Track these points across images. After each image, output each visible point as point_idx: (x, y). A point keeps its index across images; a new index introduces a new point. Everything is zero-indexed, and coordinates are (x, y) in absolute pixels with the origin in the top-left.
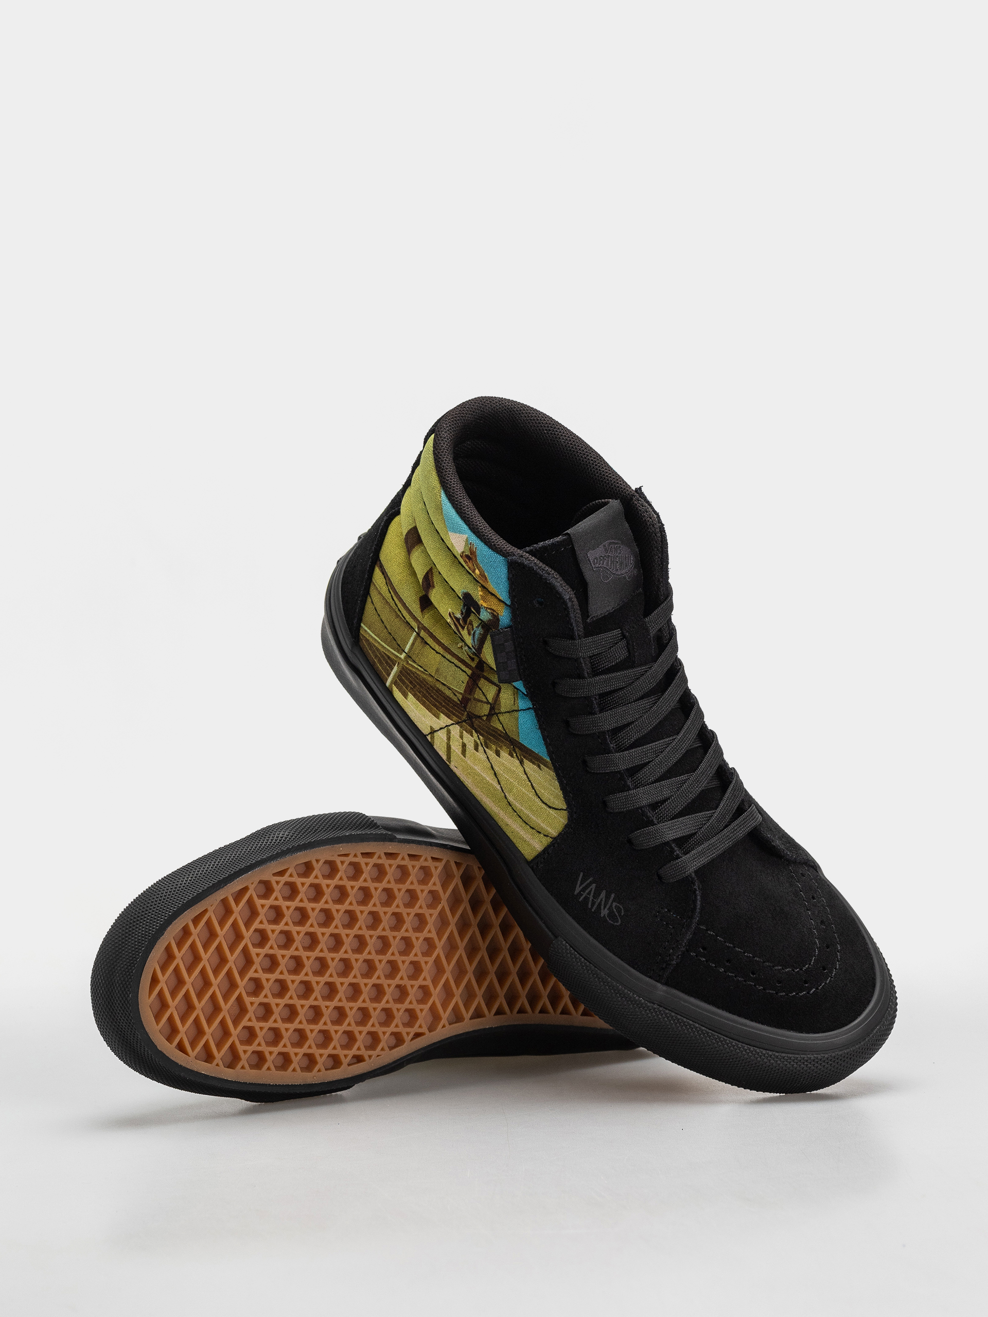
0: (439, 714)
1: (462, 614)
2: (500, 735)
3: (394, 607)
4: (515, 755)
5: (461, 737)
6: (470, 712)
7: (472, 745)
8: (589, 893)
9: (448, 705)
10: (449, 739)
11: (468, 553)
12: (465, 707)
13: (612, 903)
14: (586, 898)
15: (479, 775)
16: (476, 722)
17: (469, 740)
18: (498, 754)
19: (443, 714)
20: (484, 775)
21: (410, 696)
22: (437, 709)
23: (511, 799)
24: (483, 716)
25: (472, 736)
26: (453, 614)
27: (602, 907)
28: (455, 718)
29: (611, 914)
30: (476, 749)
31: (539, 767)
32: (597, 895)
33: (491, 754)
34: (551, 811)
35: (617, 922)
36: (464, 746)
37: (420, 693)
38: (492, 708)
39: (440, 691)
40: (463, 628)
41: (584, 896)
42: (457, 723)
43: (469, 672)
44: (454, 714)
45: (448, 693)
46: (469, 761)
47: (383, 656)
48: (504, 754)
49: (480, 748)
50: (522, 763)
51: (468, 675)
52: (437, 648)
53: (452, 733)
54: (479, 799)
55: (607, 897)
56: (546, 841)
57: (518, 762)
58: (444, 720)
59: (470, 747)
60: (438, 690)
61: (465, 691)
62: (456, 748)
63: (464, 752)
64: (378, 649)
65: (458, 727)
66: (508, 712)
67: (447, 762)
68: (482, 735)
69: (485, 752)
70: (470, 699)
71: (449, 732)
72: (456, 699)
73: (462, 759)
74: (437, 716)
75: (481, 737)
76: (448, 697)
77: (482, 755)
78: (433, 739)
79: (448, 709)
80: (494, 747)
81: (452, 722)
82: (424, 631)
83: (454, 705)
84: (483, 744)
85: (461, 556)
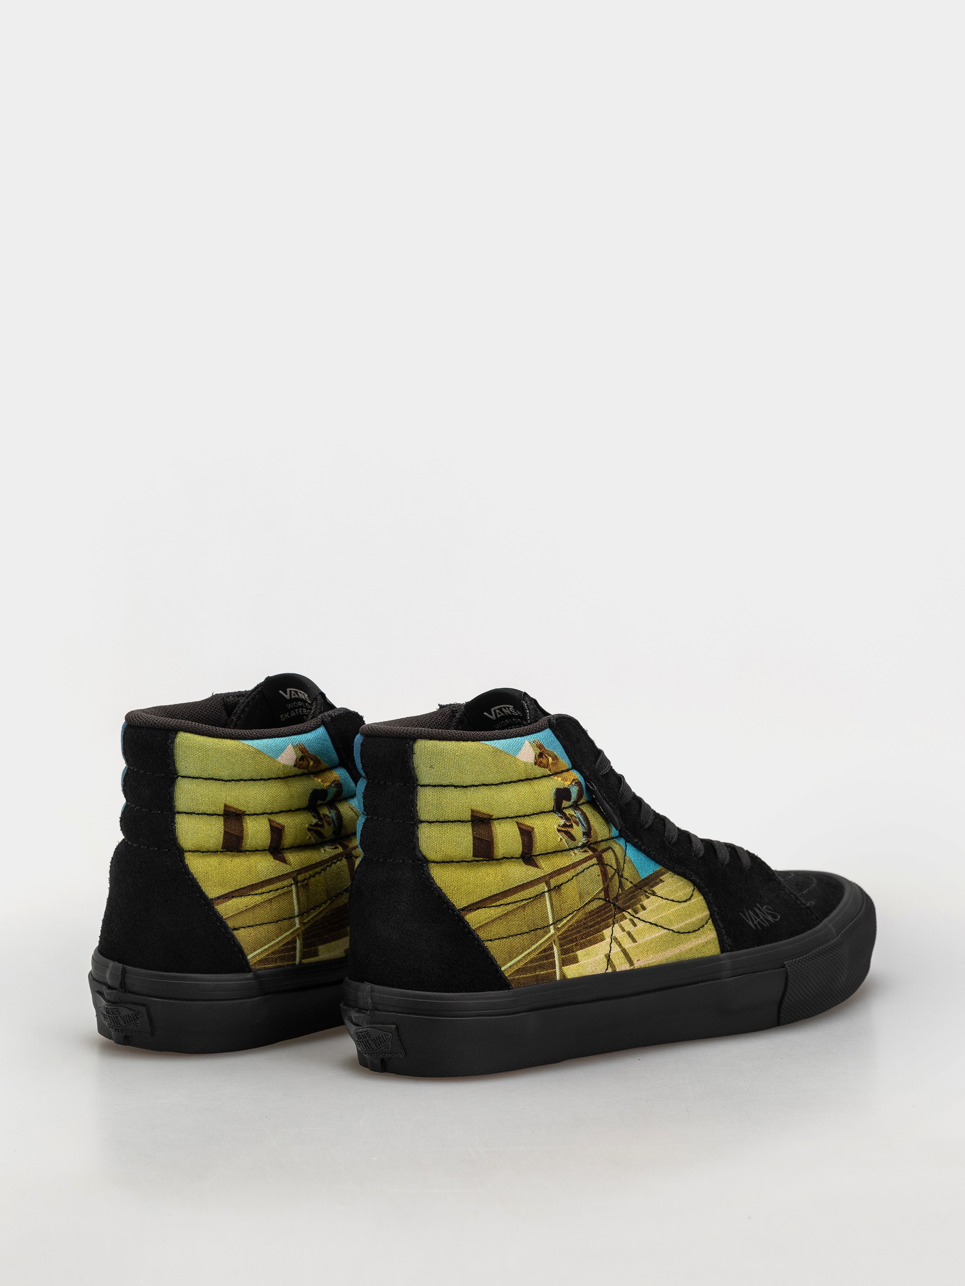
0: (603, 935)
1: (562, 818)
2: (634, 891)
3: (514, 906)
4: (647, 894)
5: (623, 930)
6: (613, 900)
7: (631, 925)
9: (601, 915)
10: (620, 945)
11: (538, 751)
15: (651, 941)
16: (620, 903)
17: (626, 923)
18: (644, 908)
19: (604, 929)
20: (653, 936)
21: (580, 953)
22: (599, 932)
23: (675, 928)
24: (619, 891)
25: (626, 918)
26: (559, 826)
27: (766, 917)
28: (610, 921)
30: (635, 925)
31: (662, 881)
32: (757, 915)
33: (641, 914)
34: (688, 903)
35: (777, 918)
36: (629, 934)
37: (583, 939)
38: (619, 874)
39: (592, 911)
40: (571, 826)
41: (756, 924)
42: (614, 924)
43: (594, 861)
44: (608, 918)
45: (595, 905)
46: (640, 941)
47: (541, 959)
48: (646, 902)
49: (636, 920)
50: (654, 894)
51: (596, 864)
52: (569, 874)
53: (617, 936)
54: (664, 962)
56: (710, 926)
57: (652, 897)
58: (607, 932)
59: (631, 928)
60: (591, 913)
61: (604, 883)
62: (627, 944)
63: (634, 940)
64: (531, 961)
65: (616, 925)
66: (624, 863)
67: (632, 968)
68: (628, 907)
69: (639, 919)
70: (608, 886)
71: (616, 939)
72: (602, 902)
73: (637, 947)
74: (603, 939)
75: (630, 911)
76: (597, 908)
77: (640, 925)
78: (613, 966)
79: (603, 920)
80: (639, 906)
81: (611, 927)
82: (552, 877)
83: (604, 909)
84: (634, 914)
85: (536, 764)
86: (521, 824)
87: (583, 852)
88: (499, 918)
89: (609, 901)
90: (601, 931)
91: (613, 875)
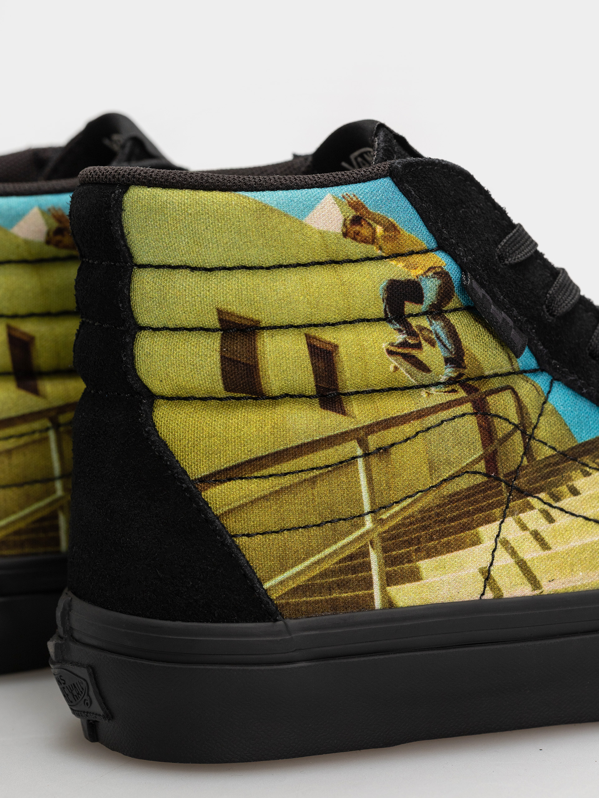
0: (477, 535)
1: (400, 331)
2: (557, 463)
3: (295, 479)
4: (588, 469)
5: (524, 527)
6: (505, 476)
7: (543, 521)
9: (477, 502)
10: (513, 553)
11: (352, 213)
12: (497, 476)
15: (583, 549)
16: (521, 482)
17: (533, 518)
18: (575, 492)
19: (481, 525)
20: (588, 540)
21: (425, 565)
22: (469, 529)
24: (521, 462)
25: (532, 508)
26: (392, 344)
28: (497, 512)
30: (551, 520)
33: (568, 502)
36: (536, 535)
37: (432, 539)
38: (524, 433)
39: (457, 493)
40: (418, 346)
42: (504, 516)
43: (468, 407)
44: (491, 507)
45: (464, 483)
46: (558, 547)
47: (341, 571)
48: (580, 482)
49: (554, 513)
51: (472, 414)
52: (408, 429)
53: (510, 538)
58: (488, 532)
59: (541, 525)
60: (454, 498)
61: (484, 446)
62: (530, 552)
63: (544, 545)
64: (323, 575)
65: (509, 520)
66: (540, 415)
67: (537, 592)
68: (541, 490)
69: (562, 510)
70: (495, 452)
71: (505, 543)
72: (480, 479)
73: (549, 558)
74: (476, 542)
75: (542, 495)
76: (469, 489)
77: (562, 520)
78: (496, 589)
79: (481, 510)
80: (564, 489)
81: (498, 523)
82: (373, 432)
83: (484, 491)
84: (551, 501)
85: (345, 235)
86: (315, 338)
87: (445, 392)
88: (265, 498)
89: (497, 479)
90: (474, 528)
91: (509, 435)
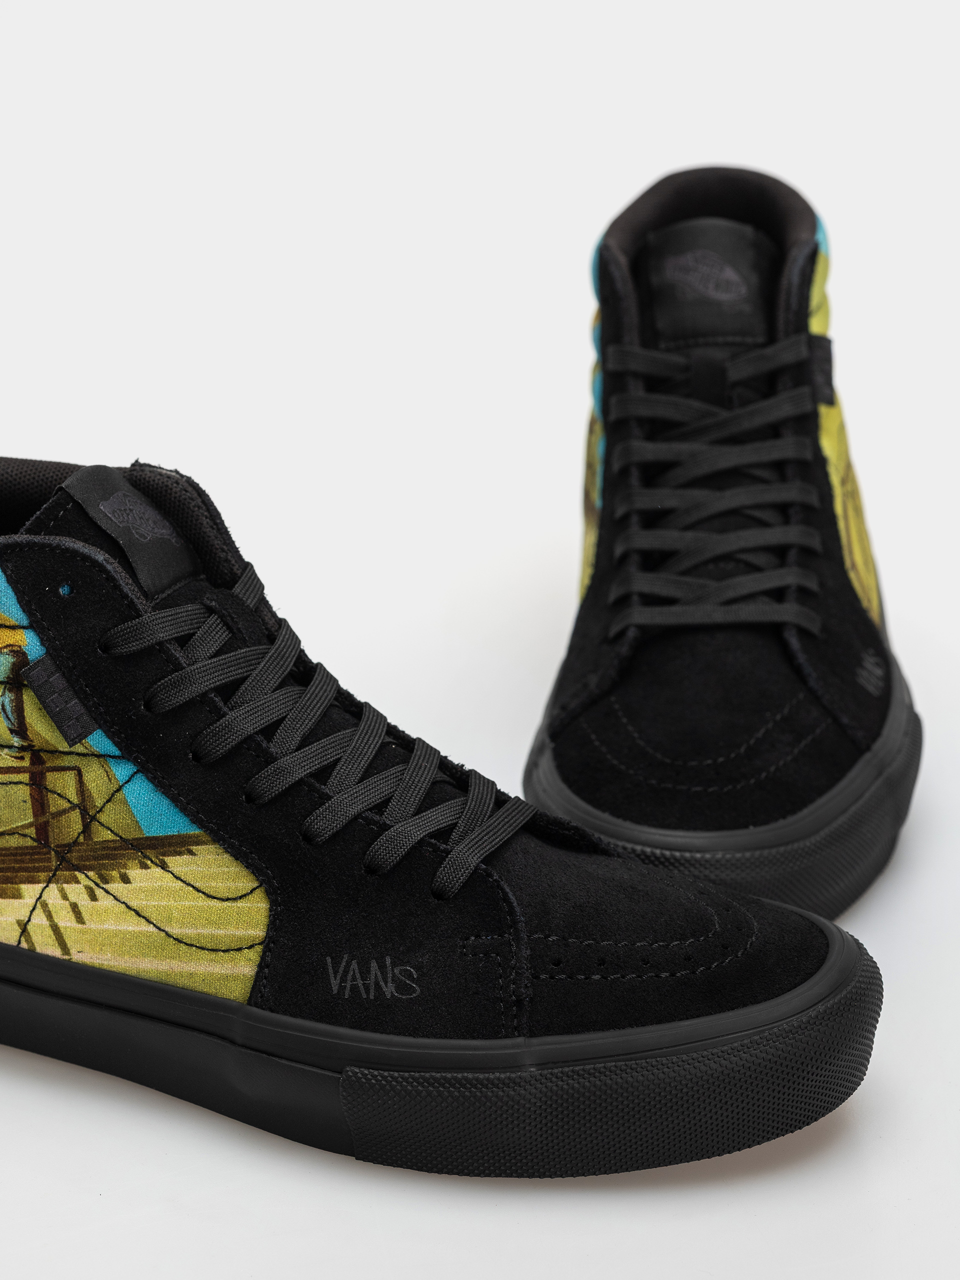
0: (18, 890)
2: (115, 849)
4: (149, 862)
5: (65, 897)
6: (58, 846)
7: (86, 897)
8: (354, 978)
9: (22, 861)
10: (49, 916)
12: (47, 844)
13: (393, 971)
14: (354, 988)
15: (116, 934)
16: (74, 856)
17: (77, 892)
18: (125, 880)
19: (24, 883)
20: (123, 927)
22: (12, 883)
23: (175, 931)
24: (78, 837)
25: (78, 882)
27: (382, 983)
28: (43, 875)
29: (402, 987)
30: (93, 897)
31: (191, 853)
32: (364, 975)
33: (116, 887)
34: (240, 904)
35: (414, 991)
36: (75, 907)
38: (84, 812)
41: (348, 986)
42: (49, 881)
43: (25, 777)
44: (38, 870)
45: (14, 842)
46: (92, 925)
48: (134, 873)
49: (99, 892)
50: (164, 866)
51: (27, 784)
53: (50, 902)
54: (133, 972)
55: (382, 967)
56: (254, 955)
57: (158, 871)
58: (30, 891)
59: (83, 901)
60: (3, 852)
61: (35, 815)
62: (66, 920)
63: (79, 918)
65: (53, 886)
66: (109, 801)
67: (66, 957)
68: (90, 868)
69: (107, 892)
70: (46, 823)
71: (45, 906)
72: (29, 843)
73: (83, 932)
74: (18, 896)
75: (91, 874)
76: (16, 848)
77: (105, 901)
78: (29, 940)
79: (26, 870)
80: (115, 873)
81: (42, 885)
83: (32, 854)
84: (98, 881)
87: (12, 757)
89: (47, 847)
90: (16, 883)
91: (64, 812)
